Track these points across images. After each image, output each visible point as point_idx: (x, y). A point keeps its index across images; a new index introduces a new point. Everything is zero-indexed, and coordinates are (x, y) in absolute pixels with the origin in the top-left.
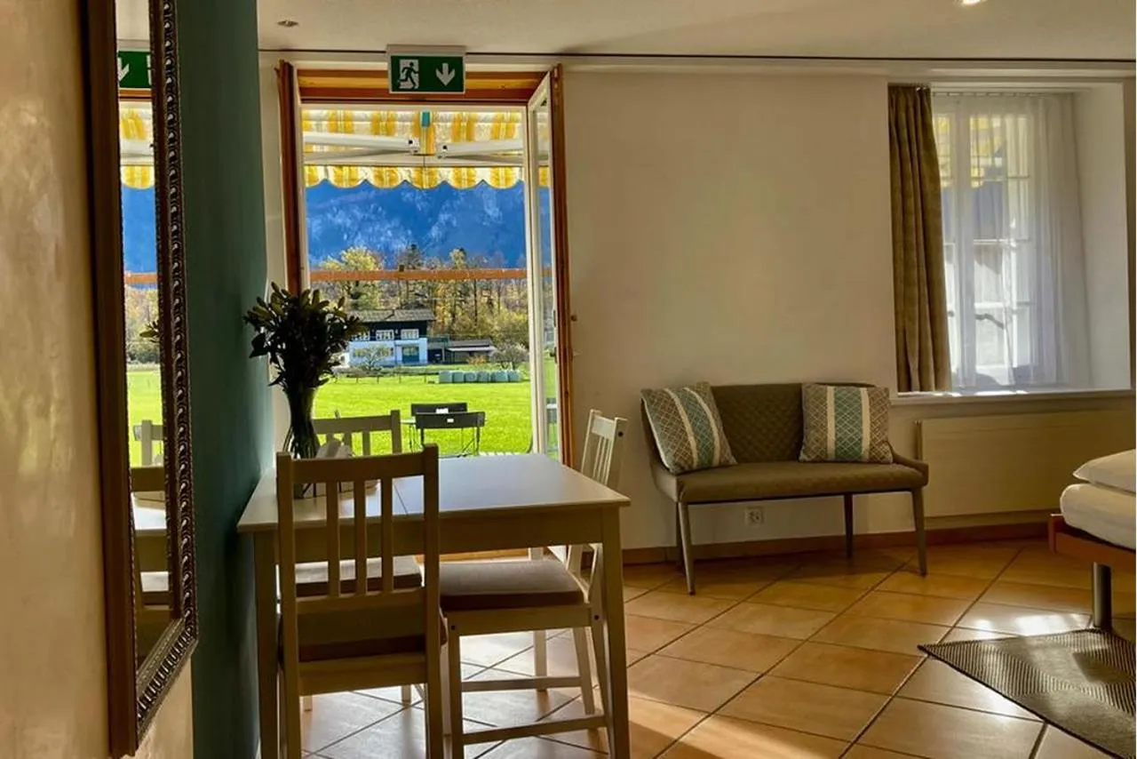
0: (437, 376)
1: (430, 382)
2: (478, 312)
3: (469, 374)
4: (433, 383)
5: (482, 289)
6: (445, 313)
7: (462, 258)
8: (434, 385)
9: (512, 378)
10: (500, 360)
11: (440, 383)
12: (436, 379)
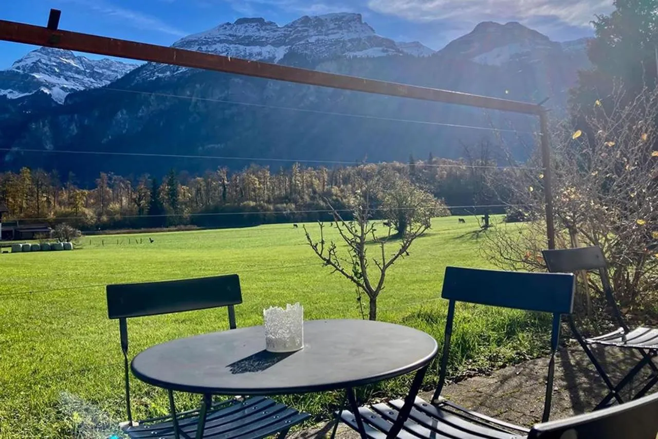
0: (11, 248)
1: (4, 252)
2: (40, 207)
3: (34, 245)
4: (7, 252)
5: (43, 192)
6: (15, 207)
7: (29, 173)
8: (8, 254)
9: (66, 247)
10: (57, 235)
11: (12, 252)
12: (9, 249)
